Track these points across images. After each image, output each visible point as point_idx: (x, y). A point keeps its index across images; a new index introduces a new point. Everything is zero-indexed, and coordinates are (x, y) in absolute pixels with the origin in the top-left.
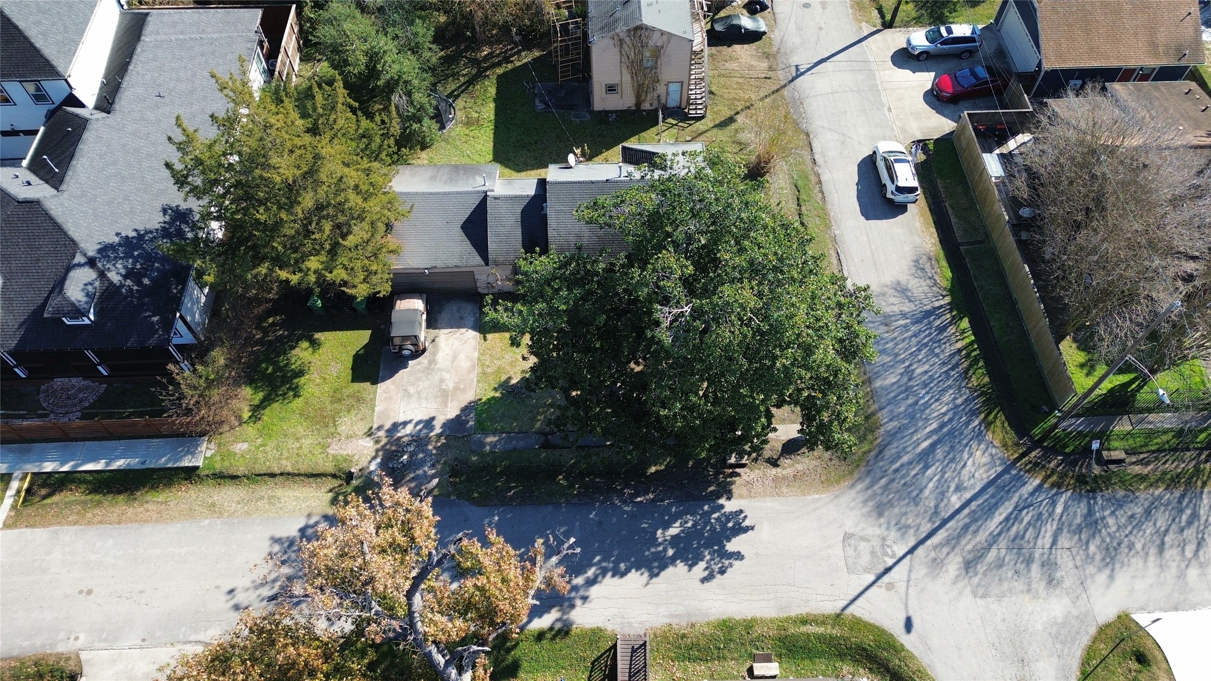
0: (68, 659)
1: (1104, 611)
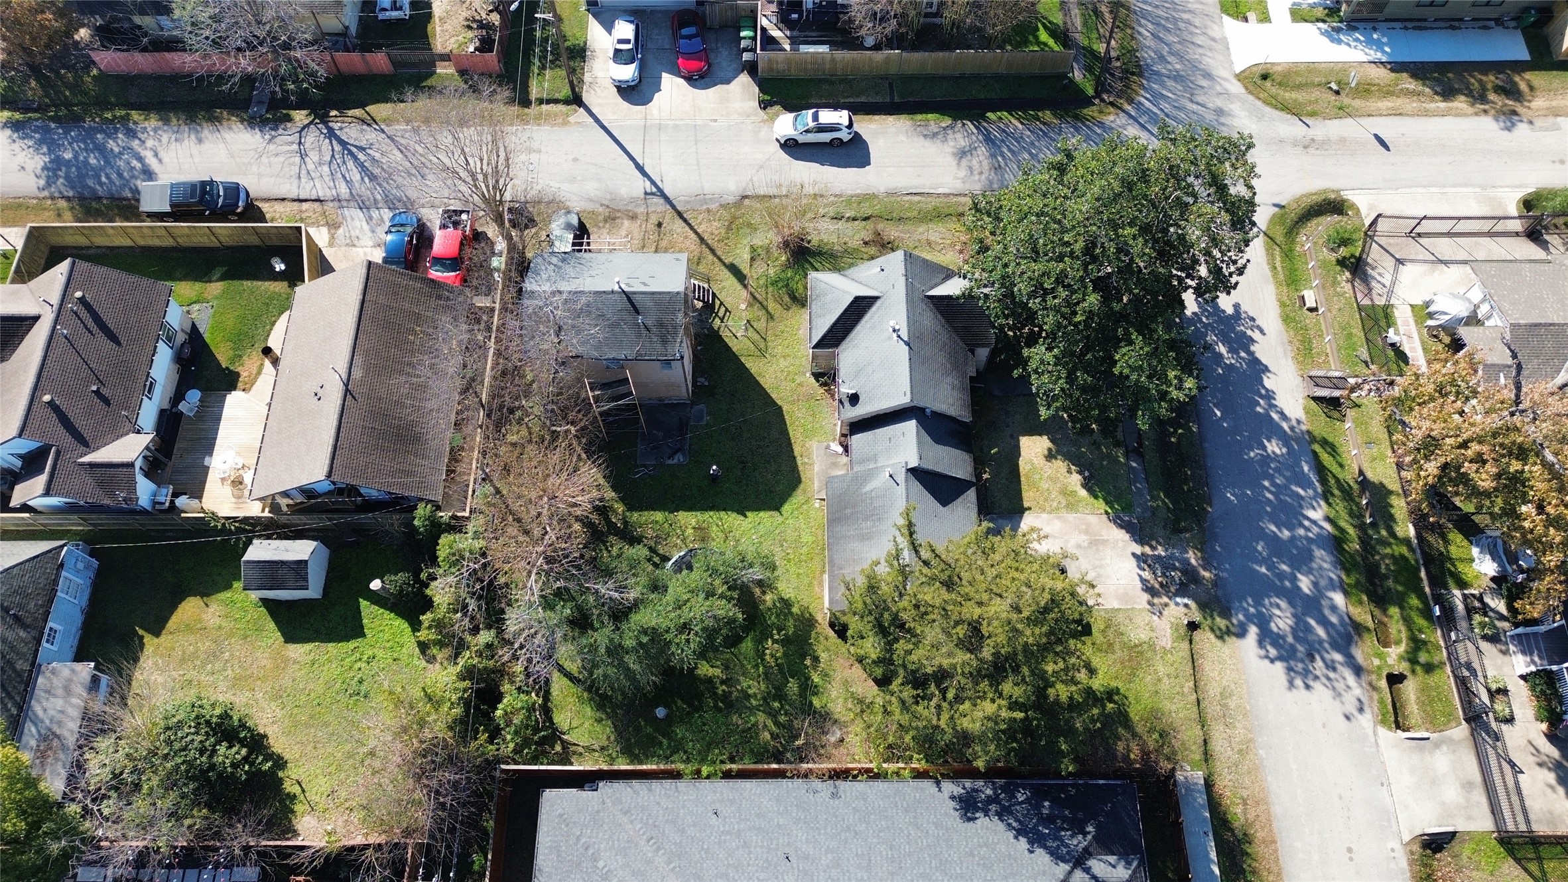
0: (1412, 853)
1: (1236, 88)
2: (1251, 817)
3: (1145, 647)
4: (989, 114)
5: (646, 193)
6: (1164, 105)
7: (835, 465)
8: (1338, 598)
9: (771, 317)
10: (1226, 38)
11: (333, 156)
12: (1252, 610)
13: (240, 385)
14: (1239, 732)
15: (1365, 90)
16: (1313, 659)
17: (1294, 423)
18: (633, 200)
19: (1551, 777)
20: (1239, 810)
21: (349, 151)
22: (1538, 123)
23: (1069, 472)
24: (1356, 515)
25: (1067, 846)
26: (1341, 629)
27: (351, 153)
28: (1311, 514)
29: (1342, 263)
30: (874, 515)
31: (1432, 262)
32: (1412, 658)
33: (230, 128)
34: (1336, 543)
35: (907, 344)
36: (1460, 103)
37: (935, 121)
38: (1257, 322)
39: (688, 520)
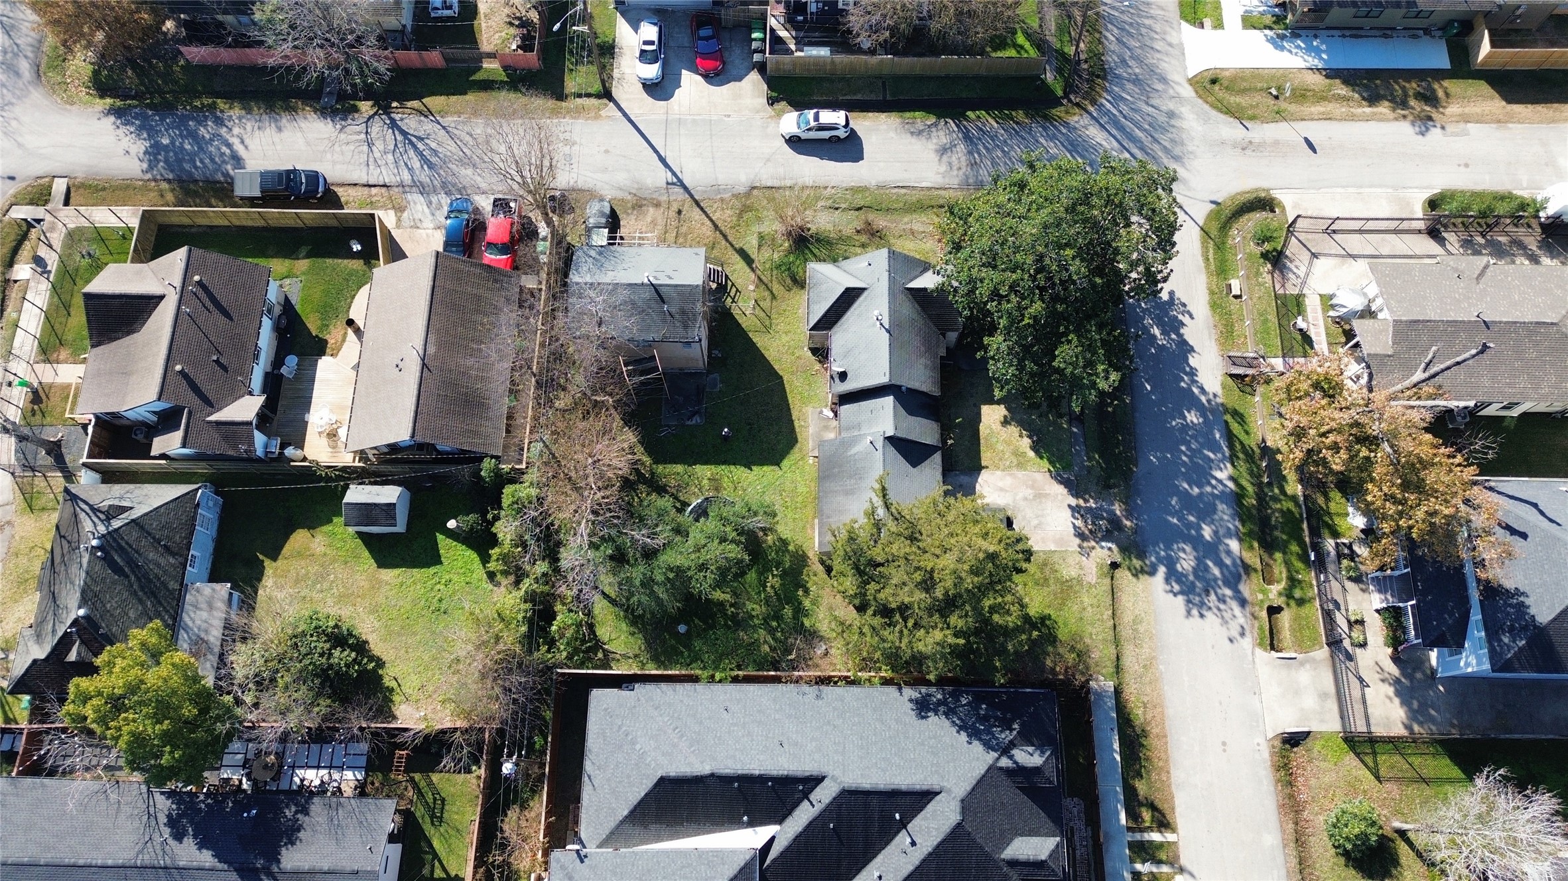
0: (1273, 747)
1: (1187, 92)
2: (1149, 717)
3: (1075, 582)
4: (969, 113)
5: (668, 183)
6: (1123, 107)
7: (826, 428)
8: (1234, 545)
9: (774, 297)
10: (1182, 44)
11: (396, 145)
12: (1163, 553)
13: (328, 350)
14: (1146, 651)
15: (1302, 95)
16: (1207, 593)
17: (1211, 396)
18: (657, 190)
19: (1390, 691)
20: (1140, 712)
21: (410, 140)
22: (1450, 128)
23: (1021, 436)
24: (1255, 476)
25: (997, 739)
26: (1232, 569)
27: (411, 143)
28: (1219, 475)
29: (1265, 256)
30: (858, 474)
31: (1343, 256)
32: (1288, 594)
33: (305, 118)
34: (1237, 498)
35: (888, 331)
36: (1384, 109)
37: (921, 119)
38: (1188, 308)
39: (704, 472)
